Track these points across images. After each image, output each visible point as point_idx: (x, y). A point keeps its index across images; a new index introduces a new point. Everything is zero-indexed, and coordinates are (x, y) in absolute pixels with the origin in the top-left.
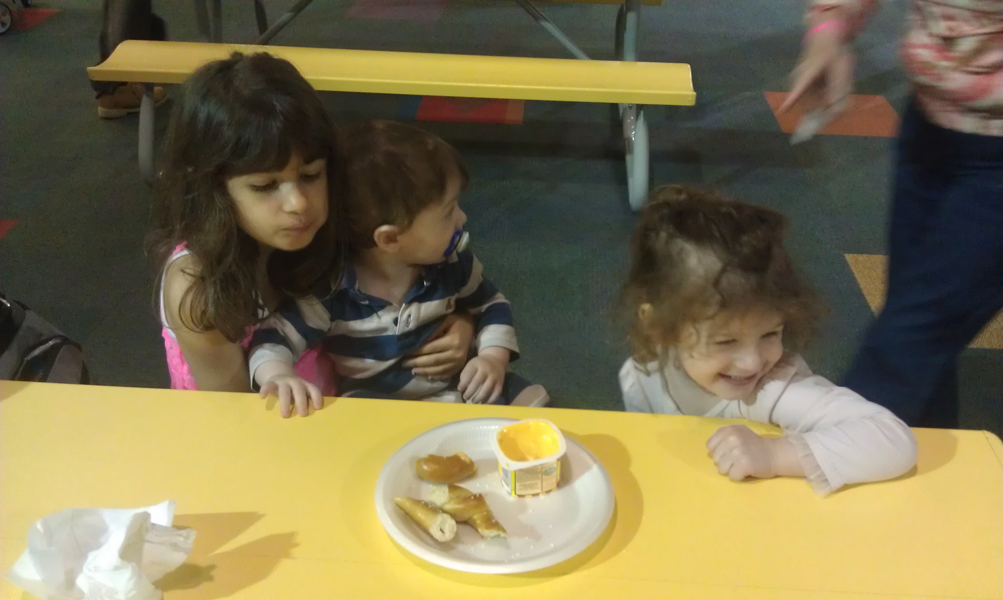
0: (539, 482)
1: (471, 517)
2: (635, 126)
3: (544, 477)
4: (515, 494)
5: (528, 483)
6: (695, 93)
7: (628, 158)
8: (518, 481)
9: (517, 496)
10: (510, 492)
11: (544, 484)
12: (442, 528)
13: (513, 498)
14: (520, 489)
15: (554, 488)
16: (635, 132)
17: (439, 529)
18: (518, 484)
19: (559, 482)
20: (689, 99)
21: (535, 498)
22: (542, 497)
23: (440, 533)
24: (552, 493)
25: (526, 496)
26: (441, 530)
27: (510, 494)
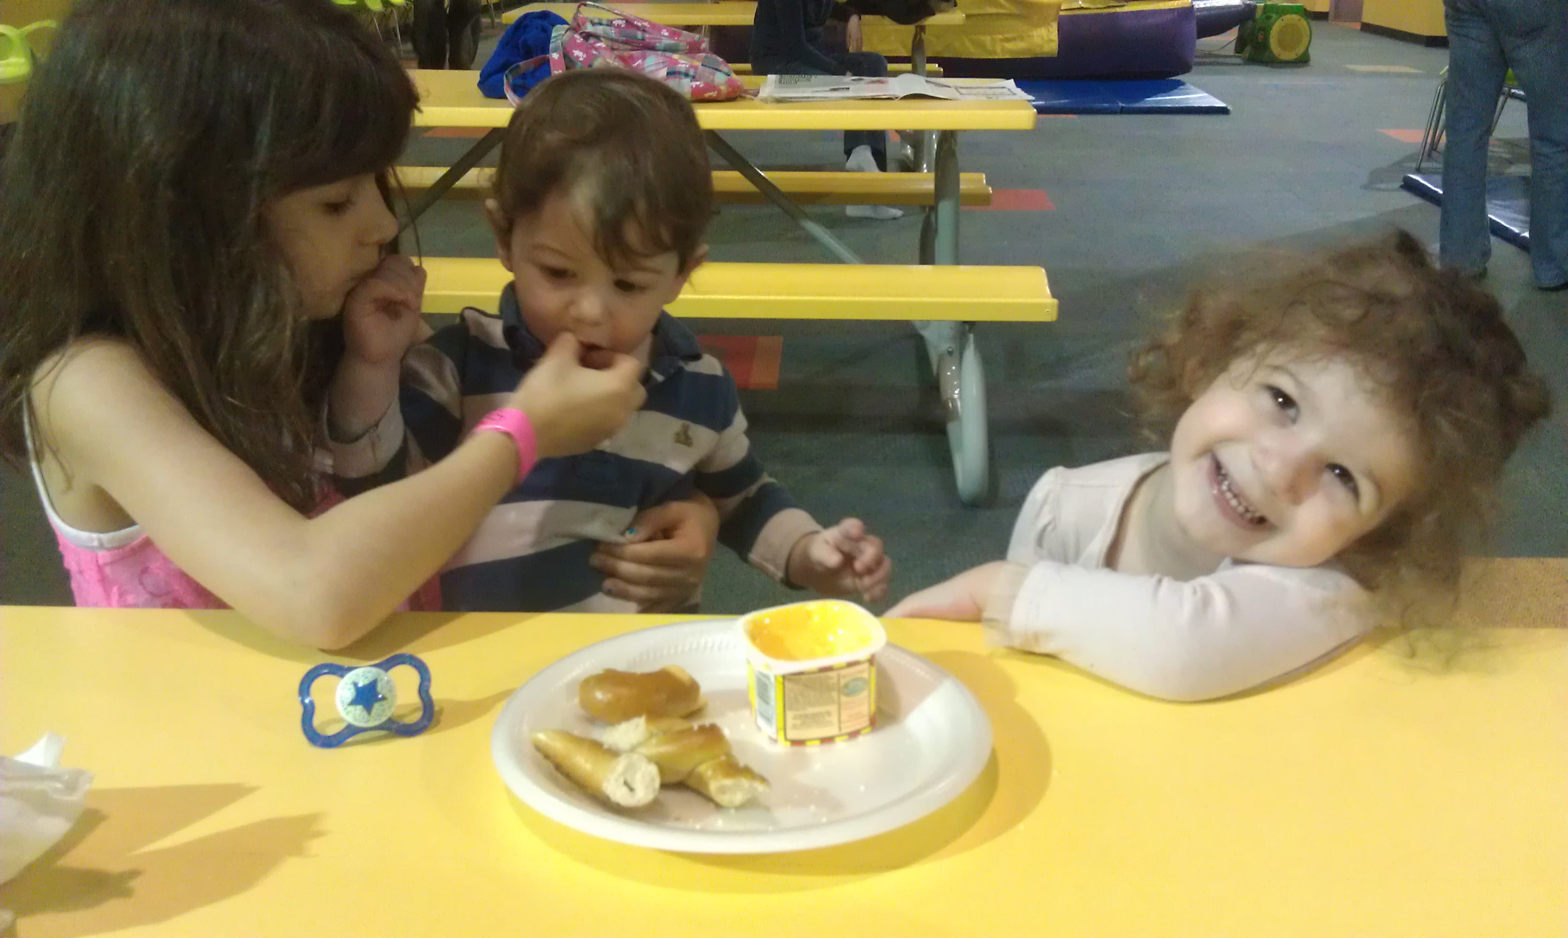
0: (833, 708)
1: (693, 770)
2: (959, 381)
3: (844, 699)
4: (786, 739)
5: (810, 710)
6: (1055, 301)
7: (951, 427)
8: (791, 709)
9: (788, 744)
10: (774, 736)
11: (844, 717)
12: (629, 781)
13: (782, 748)
14: (795, 727)
15: (865, 728)
16: (960, 390)
17: (622, 780)
18: (790, 714)
19: (874, 714)
20: (1047, 310)
21: (827, 747)
22: (840, 745)
23: (625, 790)
24: (861, 739)
25: (808, 743)
26: (626, 783)
27: (775, 741)
